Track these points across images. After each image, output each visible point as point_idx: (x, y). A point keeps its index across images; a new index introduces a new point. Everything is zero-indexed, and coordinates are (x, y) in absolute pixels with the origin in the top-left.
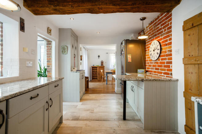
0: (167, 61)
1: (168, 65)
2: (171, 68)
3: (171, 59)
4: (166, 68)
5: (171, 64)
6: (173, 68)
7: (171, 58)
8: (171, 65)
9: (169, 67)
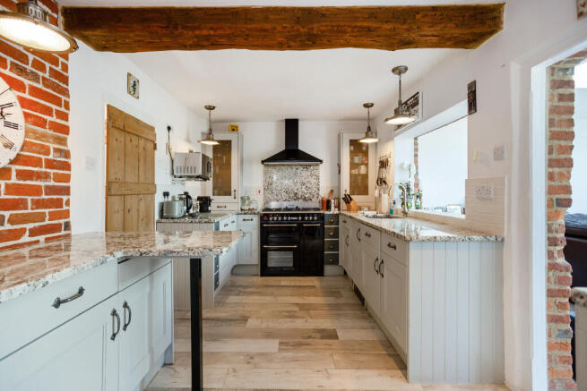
0: (52, 183)
1: (55, 197)
2: (65, 208)
3: (67, 178)
4: (47, 211)
5: (68, 194)
6: (73, 209)
7: (69, 176)
8: (65, 198)
9: (59, 203)
